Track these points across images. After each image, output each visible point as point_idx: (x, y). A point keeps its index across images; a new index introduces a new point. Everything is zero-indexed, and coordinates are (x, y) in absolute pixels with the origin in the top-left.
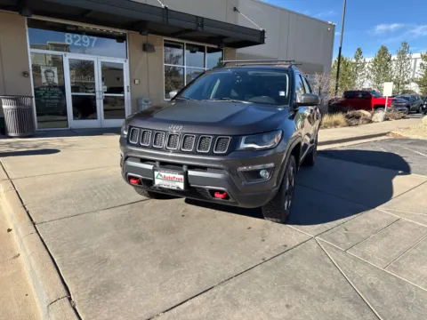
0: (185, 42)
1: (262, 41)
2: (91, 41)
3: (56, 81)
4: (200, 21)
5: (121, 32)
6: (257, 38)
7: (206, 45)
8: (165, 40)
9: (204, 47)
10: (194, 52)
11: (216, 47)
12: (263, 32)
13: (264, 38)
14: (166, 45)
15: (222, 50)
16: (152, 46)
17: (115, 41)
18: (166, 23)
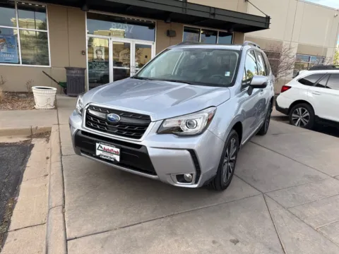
2: (130, 28)
3: (103, 57)
4: (213, 11)
5: (152, 21)
11: (226, 31)
12: (268, 18)
13: (269, 24)
15: (232, 34)
17: (147, 28)
18: (184, 13)
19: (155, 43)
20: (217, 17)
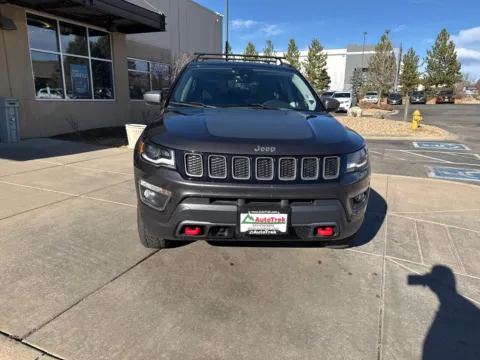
0: (59, 19)
1: (162, 28)
6: (156, 24)
7: (87, 26)
8: (28, 15)
9: (85, 28)
10: (67, 34)
16: (11, 21)
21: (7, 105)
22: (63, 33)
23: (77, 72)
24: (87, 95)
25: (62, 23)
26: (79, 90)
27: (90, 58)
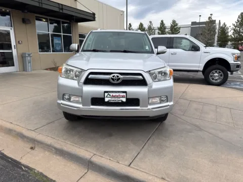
0: (49, 18)
1: (94, 19)
4: (61, 6)
6: (91, 17)
7: (61, 20)
8: (36, 17)
10: (53, 23)
11: (68, 21)
12: (94, 14)
14: (37, 20)
16: (29, 20)
18: (41, 6)
19: (13, 28)
20: (65, 12)
21: (27, 55)
22: (51, 23)
23: (56, 41)
24: (61, 51)
25: (50, 19)
26: (58, 48)
27: (62, 34)
